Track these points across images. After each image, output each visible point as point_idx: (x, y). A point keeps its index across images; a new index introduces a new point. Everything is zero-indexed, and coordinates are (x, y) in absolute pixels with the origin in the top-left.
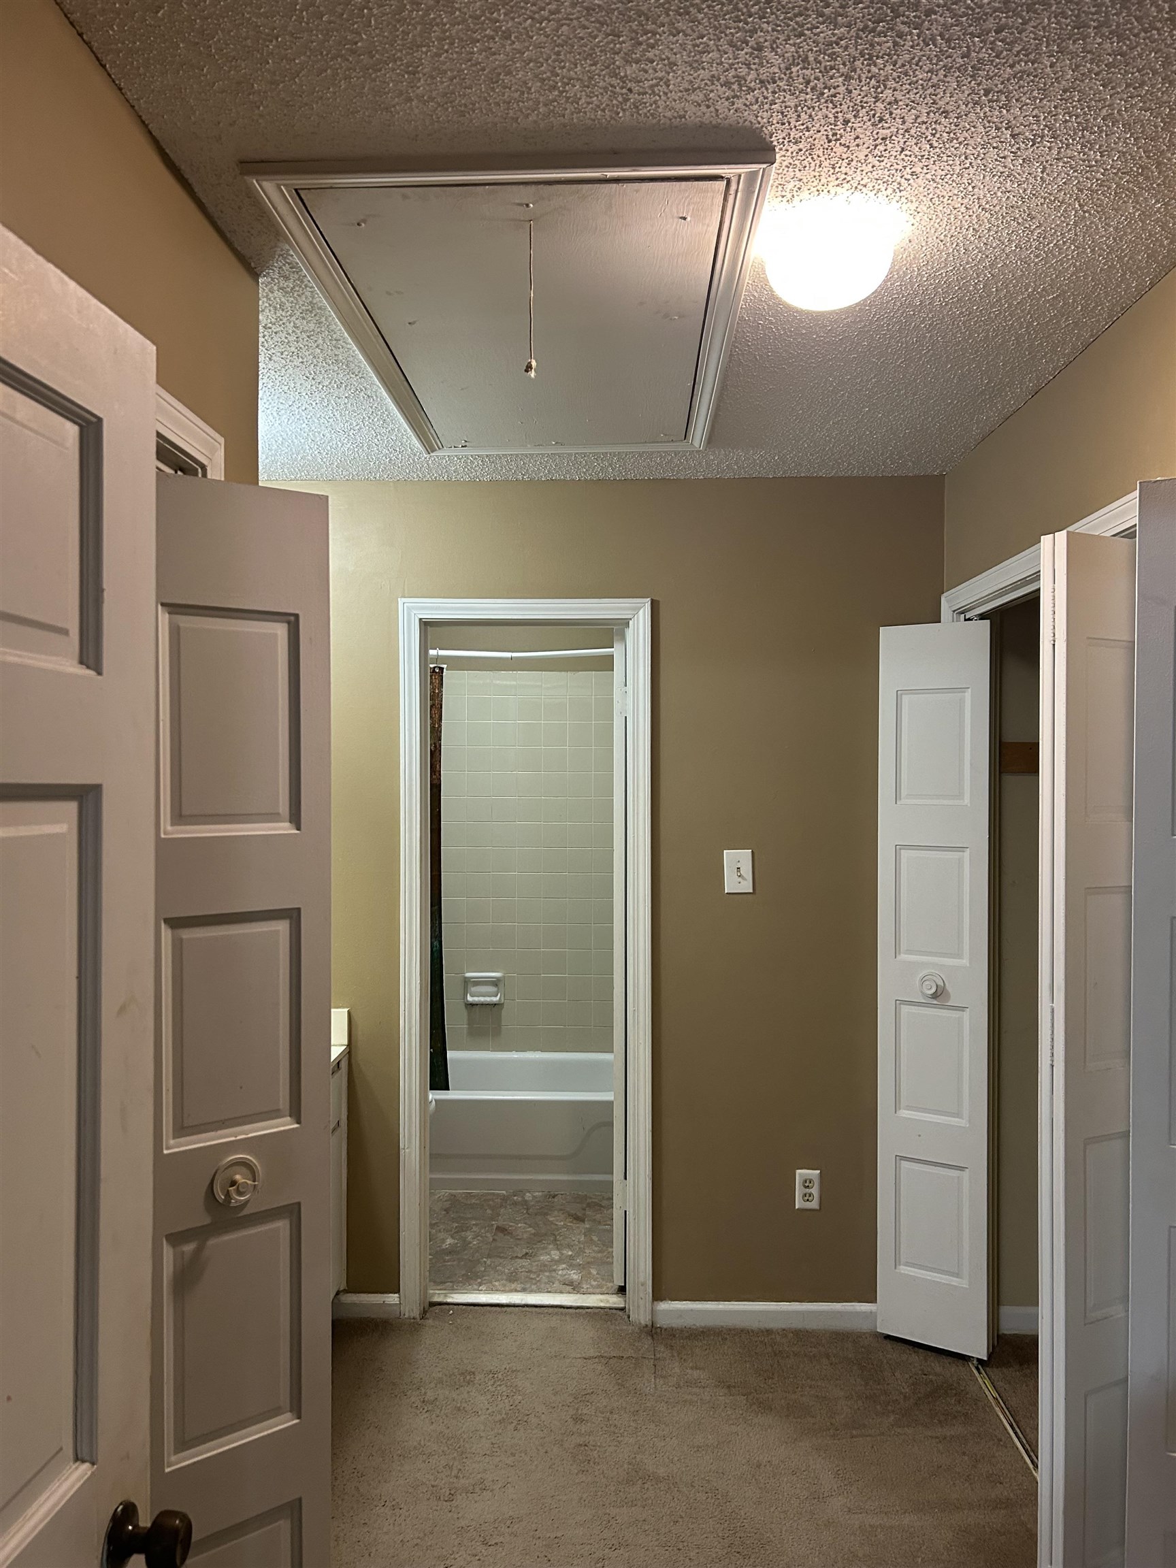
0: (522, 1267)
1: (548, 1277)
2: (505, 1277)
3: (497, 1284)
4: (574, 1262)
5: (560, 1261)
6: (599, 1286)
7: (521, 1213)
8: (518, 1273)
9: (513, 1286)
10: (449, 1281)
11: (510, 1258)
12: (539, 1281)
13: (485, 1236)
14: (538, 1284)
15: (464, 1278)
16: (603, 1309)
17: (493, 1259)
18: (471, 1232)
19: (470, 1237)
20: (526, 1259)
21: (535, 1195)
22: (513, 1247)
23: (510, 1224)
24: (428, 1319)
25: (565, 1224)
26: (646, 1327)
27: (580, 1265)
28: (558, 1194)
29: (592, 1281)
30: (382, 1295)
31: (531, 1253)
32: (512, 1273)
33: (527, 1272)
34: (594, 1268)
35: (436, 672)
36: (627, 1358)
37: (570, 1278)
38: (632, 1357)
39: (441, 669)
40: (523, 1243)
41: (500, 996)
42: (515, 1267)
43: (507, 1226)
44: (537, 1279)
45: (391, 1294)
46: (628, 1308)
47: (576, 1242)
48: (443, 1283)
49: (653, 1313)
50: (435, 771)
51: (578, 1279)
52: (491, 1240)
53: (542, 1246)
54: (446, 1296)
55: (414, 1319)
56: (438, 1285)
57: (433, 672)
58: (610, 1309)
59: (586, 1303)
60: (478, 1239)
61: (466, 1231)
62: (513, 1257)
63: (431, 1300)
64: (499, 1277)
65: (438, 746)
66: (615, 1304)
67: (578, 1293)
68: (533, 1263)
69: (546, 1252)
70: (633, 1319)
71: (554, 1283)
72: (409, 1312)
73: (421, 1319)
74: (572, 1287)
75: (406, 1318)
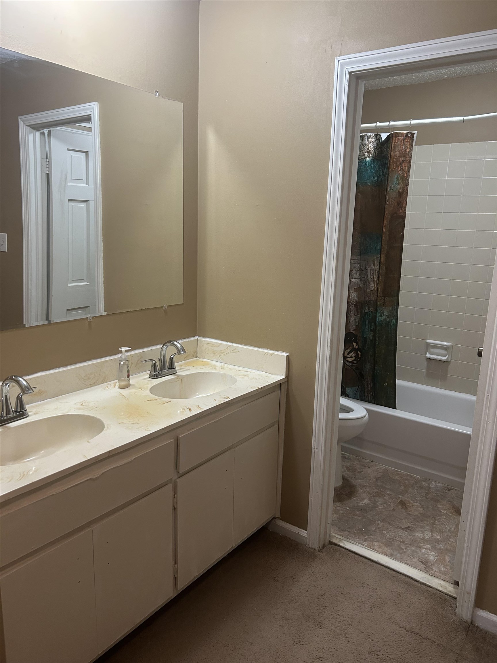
0: (400, 536)
1: (413, 551)
2: (384, 540)
3: (376, 544)
4: (438, 546)
5: (427, 541)
6: (445, 573)
7: (422, 495)
8: (394, 540)
9: (386, 549)
10: (349, 530)
11: (396, 527)
12: (405, 552)
13: (390, 505)
14: (403, 555)
15: (358, 531)
16: (440, 593)
17: (384, 524)
18: (383, 499)
19: (380, 502)
20: (406, 531)
21: (437, 484)
22: (402, 519)
23: (410, 501)
24: (323, 552)
25: (446, 513)
26: (466, 622)
27: (440, 550)
28: (453, 489)
29: (442, 566)
30: (298, 528)
31: (412, 528)
32: (390, 539)
33: (401, 542)
34: (449, 556)
35: (409, 137)
36: (438, 644)
37: (428, 558)
38: (442, 645)
39: (413, 134)
40: (411, 517)
41: (448, 357)
42: (395, 535)
43: (407, 502)
44: (405, 550)
45: (303, 530)
46: (458, 600)
47: (447, 529)
48: (344, 530)
49: (473, 614)
50: (401, 208)
51: (433, 561)
52: (392, 509)
53: (422, 525)
54: (340, 541)
55: (315, 549)
56: (340, 531)
57: (406, 136)
58: (446, 594)
59: (430, 583)
60: (384, 506)
61: (380, 497)
62: (398, 527)
63: (331, 540)
64: (380, 540)
65: (405, 190)
66: (450, 592)
67: (427, 572)
68: (408, 536)
69: (422, 531)
70: (458, 610)
71: (414, 558)
72: (312, 545)
73: (319, 551)
74: (425, 566)
75: (309, 547)
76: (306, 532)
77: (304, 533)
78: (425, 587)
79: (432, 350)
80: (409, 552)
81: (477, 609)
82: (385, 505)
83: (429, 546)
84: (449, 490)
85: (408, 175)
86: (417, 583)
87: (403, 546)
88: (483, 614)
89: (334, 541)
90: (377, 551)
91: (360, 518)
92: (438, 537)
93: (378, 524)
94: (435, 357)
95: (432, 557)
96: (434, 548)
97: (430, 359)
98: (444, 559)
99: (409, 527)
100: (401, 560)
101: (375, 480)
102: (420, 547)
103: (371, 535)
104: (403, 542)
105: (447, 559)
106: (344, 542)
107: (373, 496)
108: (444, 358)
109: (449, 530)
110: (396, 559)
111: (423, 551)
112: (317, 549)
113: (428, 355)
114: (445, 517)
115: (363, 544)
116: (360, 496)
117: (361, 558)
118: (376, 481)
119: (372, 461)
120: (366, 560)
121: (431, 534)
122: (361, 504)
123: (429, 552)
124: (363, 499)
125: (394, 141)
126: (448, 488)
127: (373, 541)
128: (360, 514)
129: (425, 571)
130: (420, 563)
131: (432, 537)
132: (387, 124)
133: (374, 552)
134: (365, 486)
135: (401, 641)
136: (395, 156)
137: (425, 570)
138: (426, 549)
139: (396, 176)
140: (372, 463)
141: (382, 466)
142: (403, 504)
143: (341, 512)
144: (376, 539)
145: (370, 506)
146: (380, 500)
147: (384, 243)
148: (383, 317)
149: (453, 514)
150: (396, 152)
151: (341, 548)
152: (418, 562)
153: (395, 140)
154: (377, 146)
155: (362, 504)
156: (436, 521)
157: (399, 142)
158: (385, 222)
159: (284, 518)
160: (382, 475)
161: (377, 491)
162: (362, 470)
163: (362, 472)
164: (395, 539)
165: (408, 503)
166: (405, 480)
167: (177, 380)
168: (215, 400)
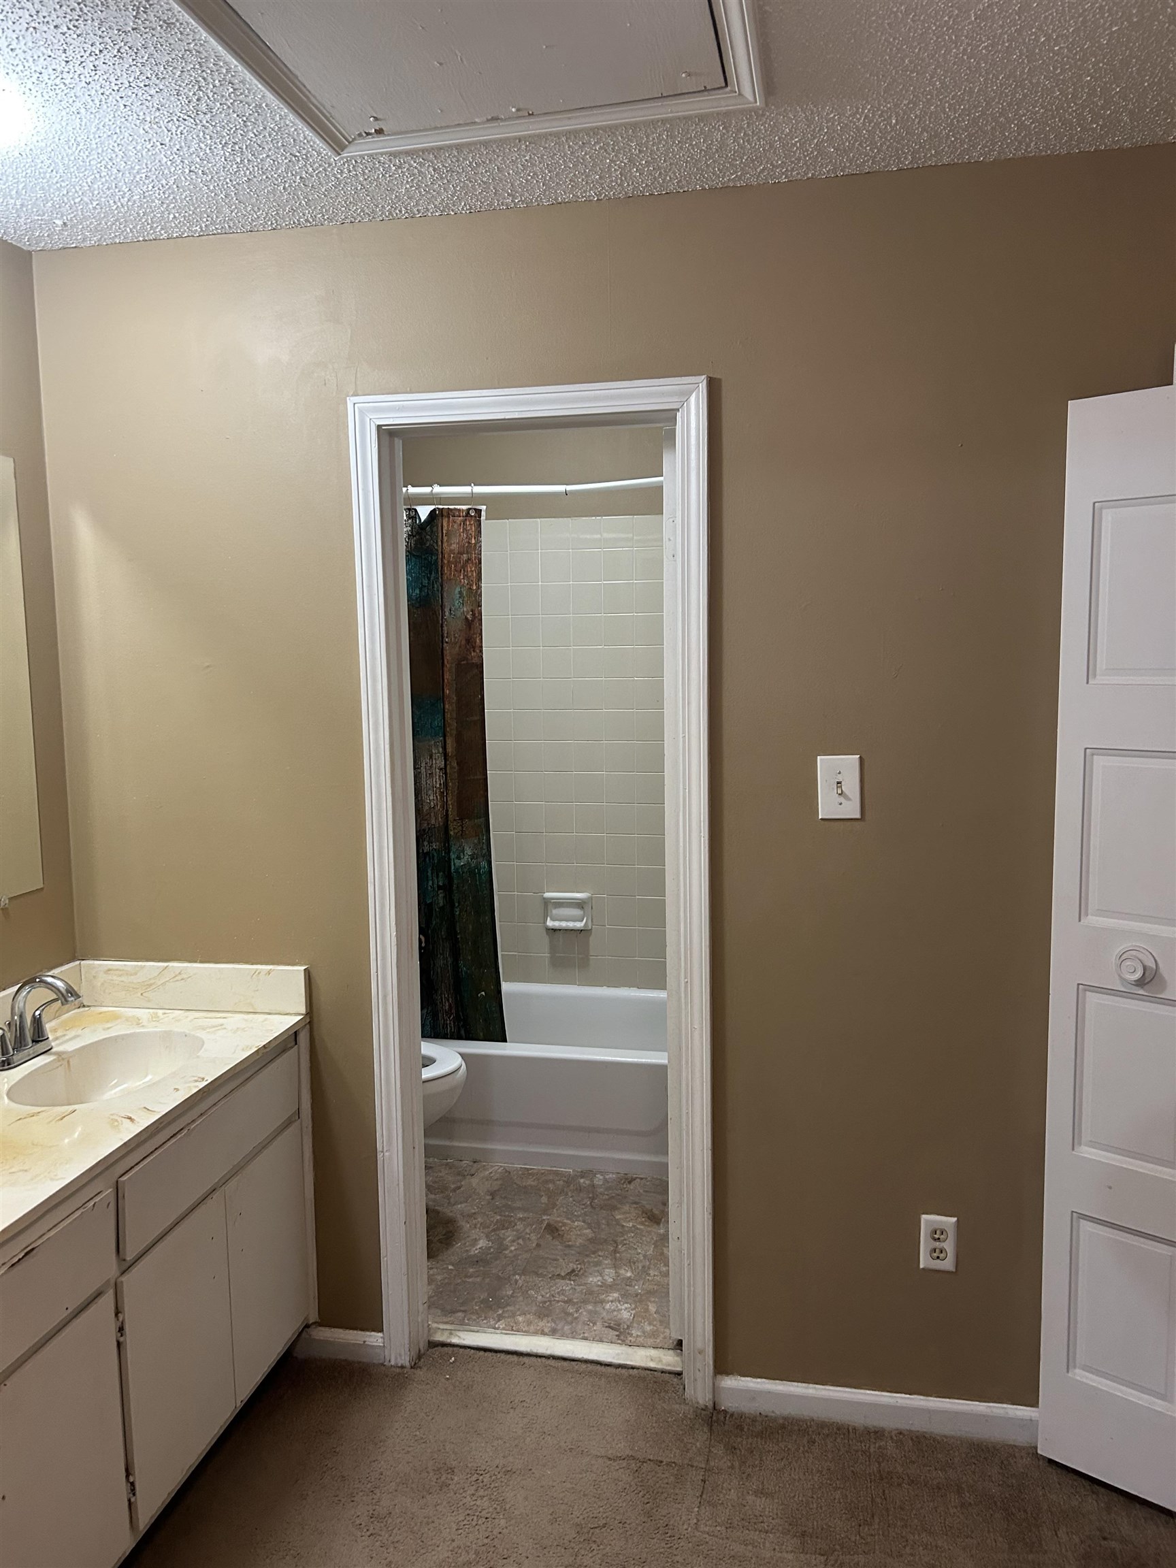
0: (562, 1292)
1: (590, 1312)
2: (534, 1308)
3: (520, 1319)
4: (631, 1290)
5: (612, 1287)
6: (654, 1335)
7: (584, 1205)
8: (553, 1303)
9: (541, 1324)
10: (462, 1309)
11: (550, 1278)
12: (576, 1318)
13: (529, 1238)
14: (574, 1324)
15: (482, 1306)
16: (652, 1372)
17: (528, 1277)
18: (513, 1231)
19: (509, 1238)
20: (570, 1280)
21: (607, 1177)
22: (558, 1260)
23: (565, 1221)
24: (420, 1368)
25: (634, 1226)
26: (705, 1408)
27: (637, 1295)
28: (637, 1178)
29: (646, 1324)
30: (363, 1333)
31: (579, 1271)
32: (545, 1302)
33: (565, 1302)
34: (654, 1302)
35: (471, 516)
36: (667, 1464)
37: (619, 1316)
38: (674, 1463)
39: (479, 512)
40: (573, 1252)
41: (586, 921)
42: (553, 1292)
43: (560, 1224)
44: (576, 1315)
45: (373, 1333)
46: (685, 1374)
47: (641, 1255)
48: (453, 1312)
49: (715, 1389)
50: (474, 648)
51: (628, 1319)
52: (534, 1245)
53: (596, 1260)
54: (451, 1334)
55: (402, 1367)
56: (445, 1316)
57: (466, 516)
58: (662, 1372)
59: (631, 1361)
60: (518, 1244)
61: (507, 1228)
62: (553, 1275)
63: (432, 1338)
64: (526, 1309)
65: (477, 615)
66: (669, 1365)
67: (624, 1343)
68: (577, 1287)
69: (598, 1271)
70: (689, 1392)
71: (595, 1324)
72: (396, 1359)
73: (412, 1368)
74: (617, 1333)
75: (392, 1366)
76: (380, 1334)
77: (375, 1339)
78: (624, 1371)
79: (555, 912)
80: (585, 1316)
81: (719, 1377)
82: (521, 1241)
83: (616, 1295)
84: (630, 1183)
85: (479, 587)
86: (609, 1369)
87: (571, 1310)
88: (731, 1382)
89: (440, 1337)
90: (527, 1333)
91: (478, 1280)
92: (629, 1274)
93: (516, 1281)
94: (564, 924)
95: (625, 1313)
96: (625, 1296)
97: (554, 930)
98: (647, 1310)
99: (573, 1271)
100: (573, 1335)
101: (488, 1197)
102: (602, 1302)
103: (508, 1305)
104: (569, 1302)
105: (652, 1308)
106: (460, 1334)
107: (494, 1230)
108: (580, 925)
109: (645, 1256)
110: (564, 1336)
111: (608, 1306)
112: (407, 1364)
113: (550, 923)
114: (632, 1235)
115: (497, 1326)
116: (468, 1237)
117: (499, 1355)
118: (492, 1199)
119: (475, 1162)
120: (508, 1356)
121: (616, 1273)
122: (474, 1251)
123: (619, 1305)
124: (476, 1240)
125: (445, 524)
126: (626, 1179)
127: (513, 1315)
128: (477, 1271)
129: (619, 1341)
130: (607, 1329)
131: (618, 1276)
132: (427, 490)
133: (520, 1336)
134: (472, 1216)
135: (605, 1481)
136: (452, 551)
137: (618, 1339)
138: (612, 1302)
139: (458, 589)
140: (475, 1165)
141: (497, 1167)
142: (552, 1230)
143: (439, 1278)
144: (519, 1309)
145: (492, 1250)
146: (509, 1235)
147: (448, 716)
148: (463, 860)
149: (645, 1225)
150: (451, 544)
151: (455, 1349)
152: (603, 1329)
153: (448, 522)
154: (412, 531)
155: (477, 1252)
156: (620, 1247)
157: (456, 526)
158: (447, 676)
159: (327, 1320)
160: (501, 1185)
161: (499, 1217)
162: (459, 1184)
163: (459, 1188)
164: (555, 1300)
165: (561, 1227)
166: (547, 1182)
167: (60, 1063)
168: (177, 1090)
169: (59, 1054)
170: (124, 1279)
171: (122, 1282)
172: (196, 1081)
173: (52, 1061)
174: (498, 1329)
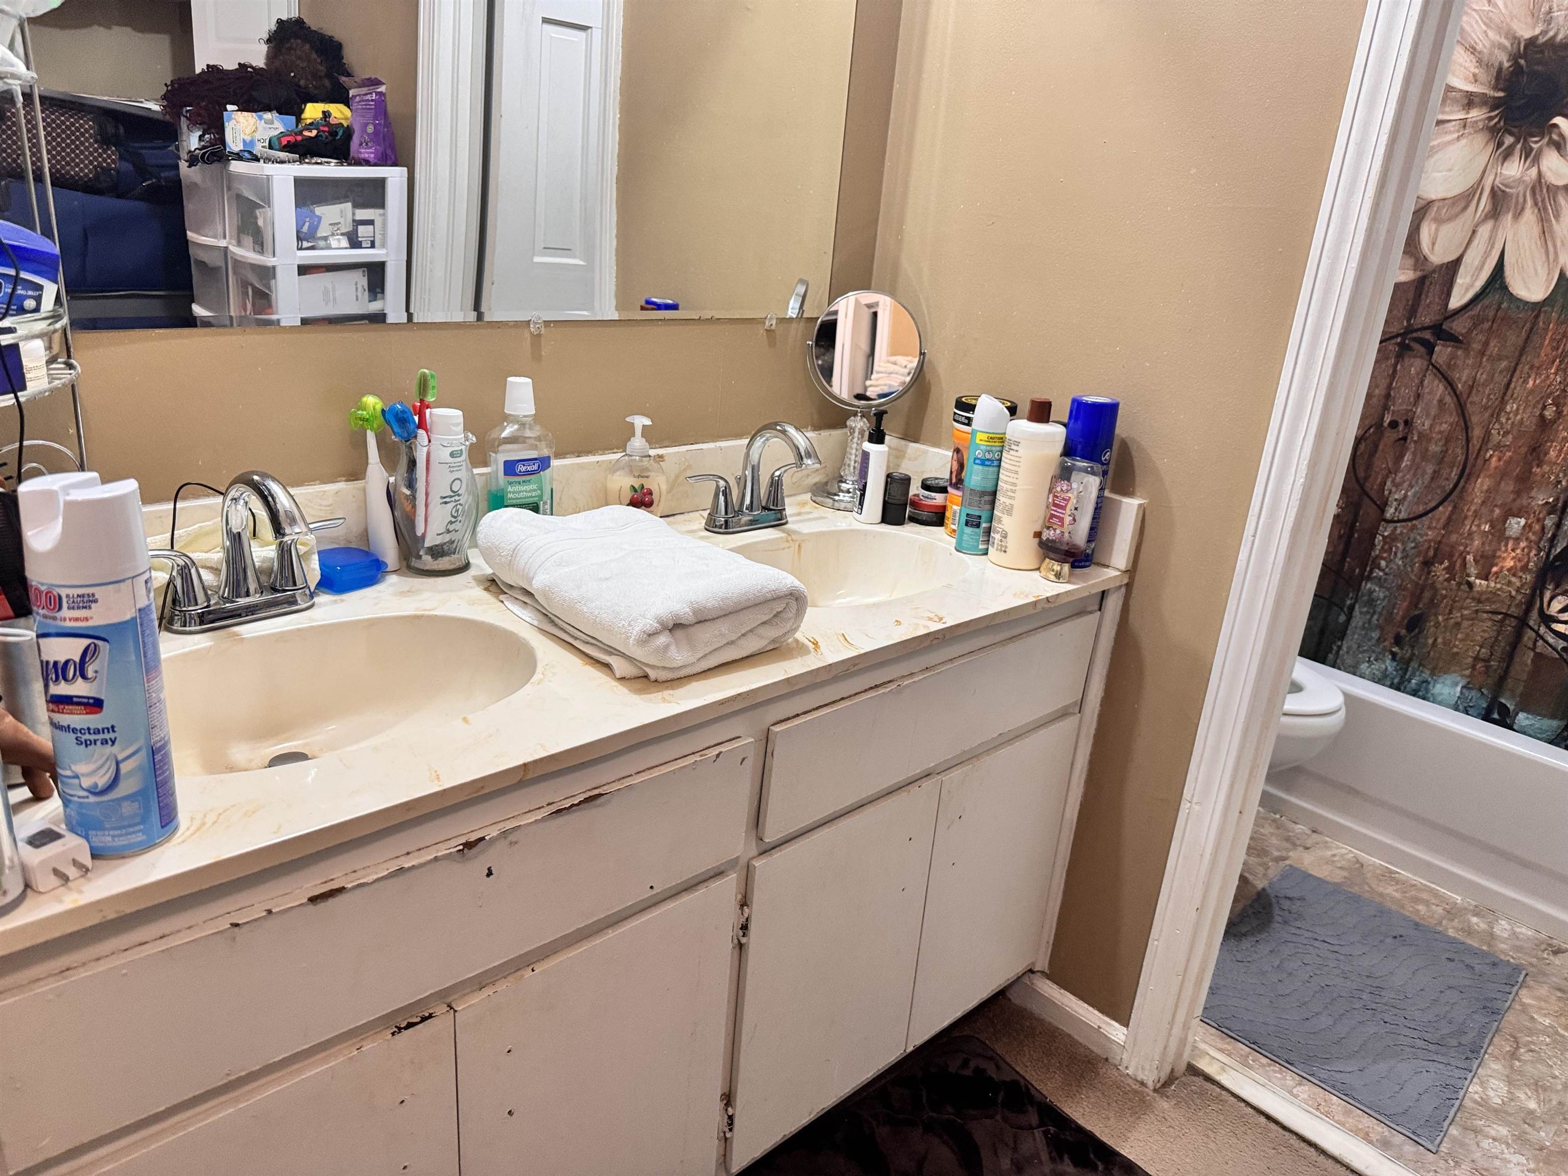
4: (1533, 1135)
9: (1367, 1122)
21: (1518, 930)
24: (1167, 1097)
25: (1552, 1027)
27: (1541, 1149)
30: (1099, 1015)
47: (1558, 1080)
54: (1224, 1070)
55: (1143, 1084)
56: (1221, 1039)
63: (1194, 1063)
72: (1137, 1068)
73: (1155, 1090)
75: (1128, 1074)
76: (1124, 1030)
77: (1116, 1032)
83: (1503, 1131)
89: (1203, 1065)
90: (1340, 1125)
92: (1532, 1105)
96: (1520, 1141)
102: (1476, 1131)
106: (1237, 1076)
110: (1399, 1159)
111: (1486, 1144)
112: (1150, 1084)
114: (1548, 1040)
115: (1295, 1091)
119: (1314, 831)
120: (1303, 1145)
121: (1509, 1092)
123: (1506, 1151)
126: (1550, 945)
131: (1512, 1100)
133: (1327, 1123)
138: (1494, 1139)
140: (1313, 836)
141: (1344, 851)
151: (1224, 1093)
159: (1056, 975)
160: (1345, 878)
162: (1284, 854)
163: (1284, 859)
166: (1416, 900)
167: (787, 545)
168: (898, 623)
169: (789, 533)
170: (757, 863)
171: (755, 867)
172: (930, 619)
173: (777, 539)
174: (1296, 1096)
